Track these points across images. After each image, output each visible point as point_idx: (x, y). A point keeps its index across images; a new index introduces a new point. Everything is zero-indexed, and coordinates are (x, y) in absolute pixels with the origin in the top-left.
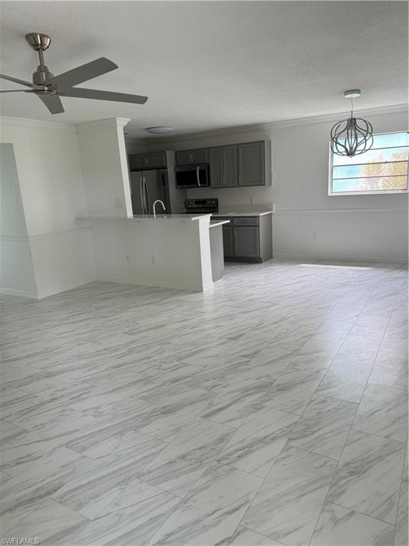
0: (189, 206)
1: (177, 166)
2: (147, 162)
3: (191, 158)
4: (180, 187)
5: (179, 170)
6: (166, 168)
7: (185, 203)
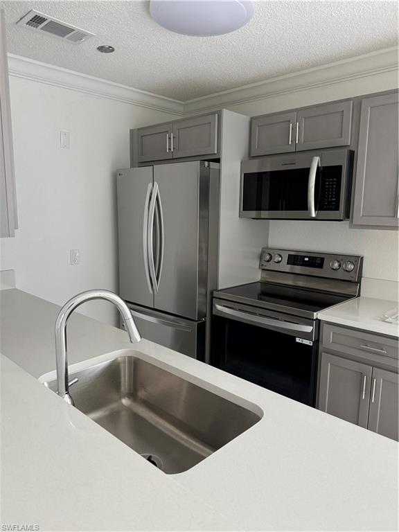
0: (271, 266)
1: (251, 156)
2: (170, 145)
3: (298, 136)
4: (253, 213)
5: (254, 168)
6: (218, 161)
7: (261, 257)
